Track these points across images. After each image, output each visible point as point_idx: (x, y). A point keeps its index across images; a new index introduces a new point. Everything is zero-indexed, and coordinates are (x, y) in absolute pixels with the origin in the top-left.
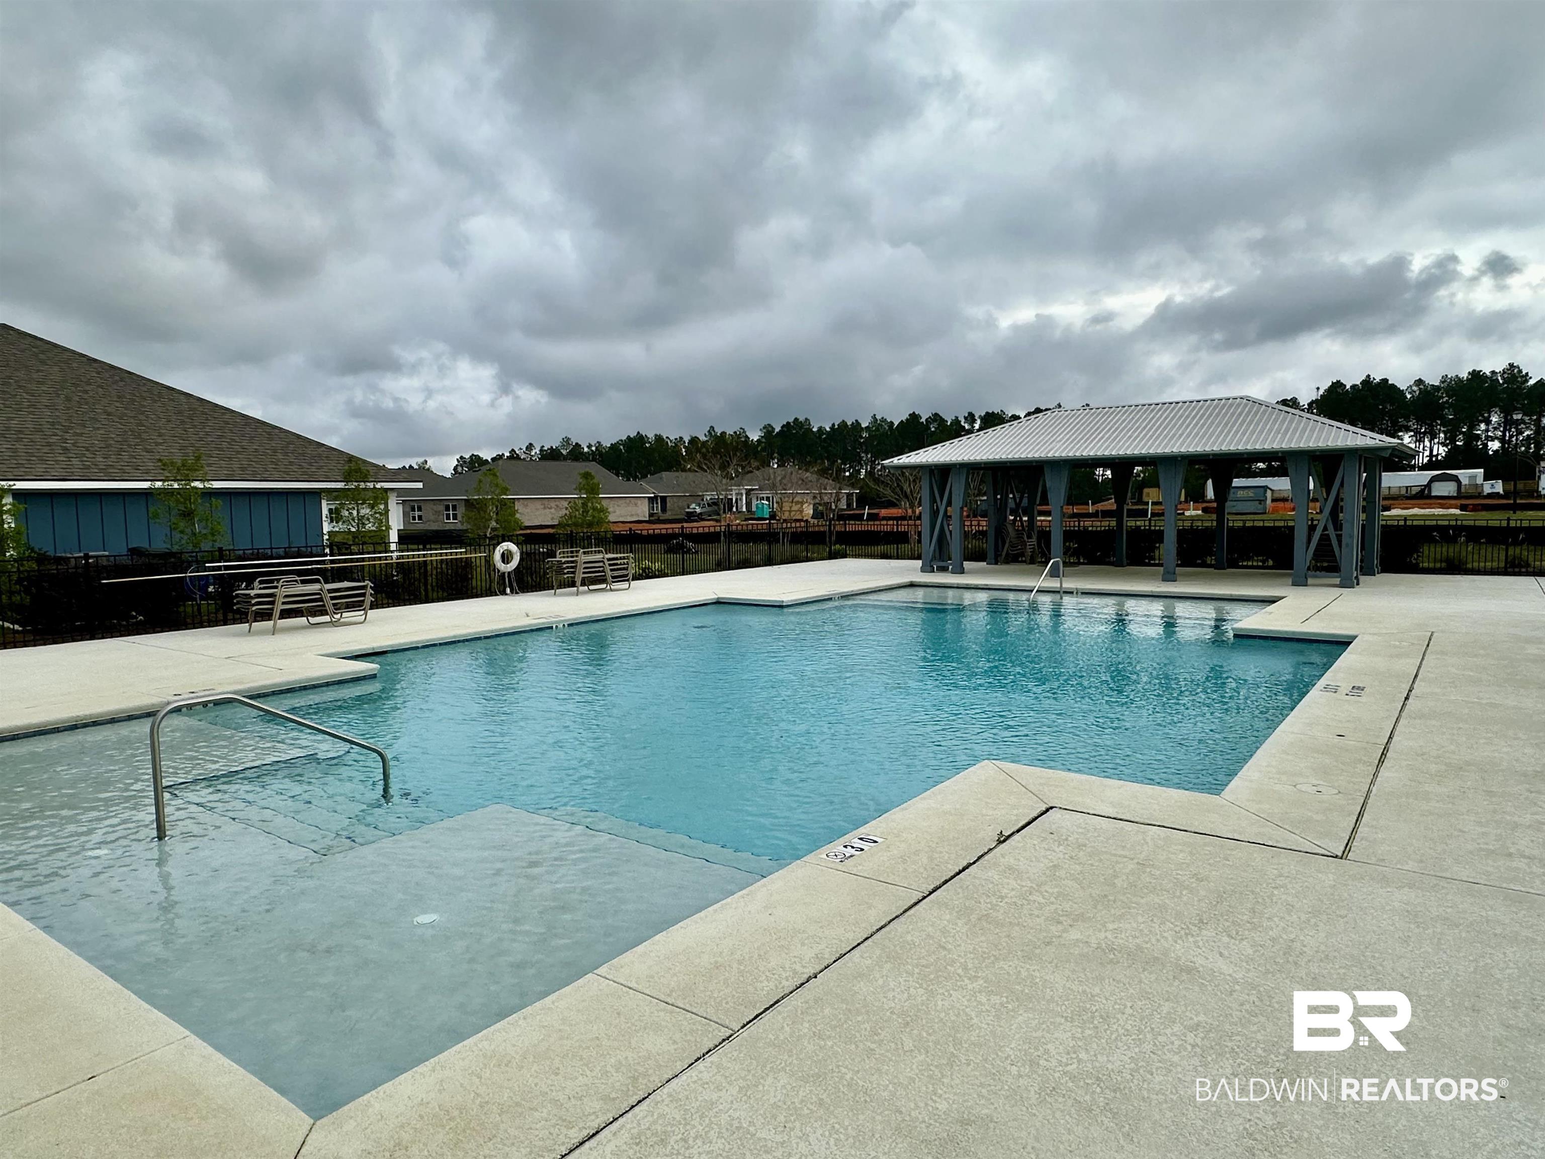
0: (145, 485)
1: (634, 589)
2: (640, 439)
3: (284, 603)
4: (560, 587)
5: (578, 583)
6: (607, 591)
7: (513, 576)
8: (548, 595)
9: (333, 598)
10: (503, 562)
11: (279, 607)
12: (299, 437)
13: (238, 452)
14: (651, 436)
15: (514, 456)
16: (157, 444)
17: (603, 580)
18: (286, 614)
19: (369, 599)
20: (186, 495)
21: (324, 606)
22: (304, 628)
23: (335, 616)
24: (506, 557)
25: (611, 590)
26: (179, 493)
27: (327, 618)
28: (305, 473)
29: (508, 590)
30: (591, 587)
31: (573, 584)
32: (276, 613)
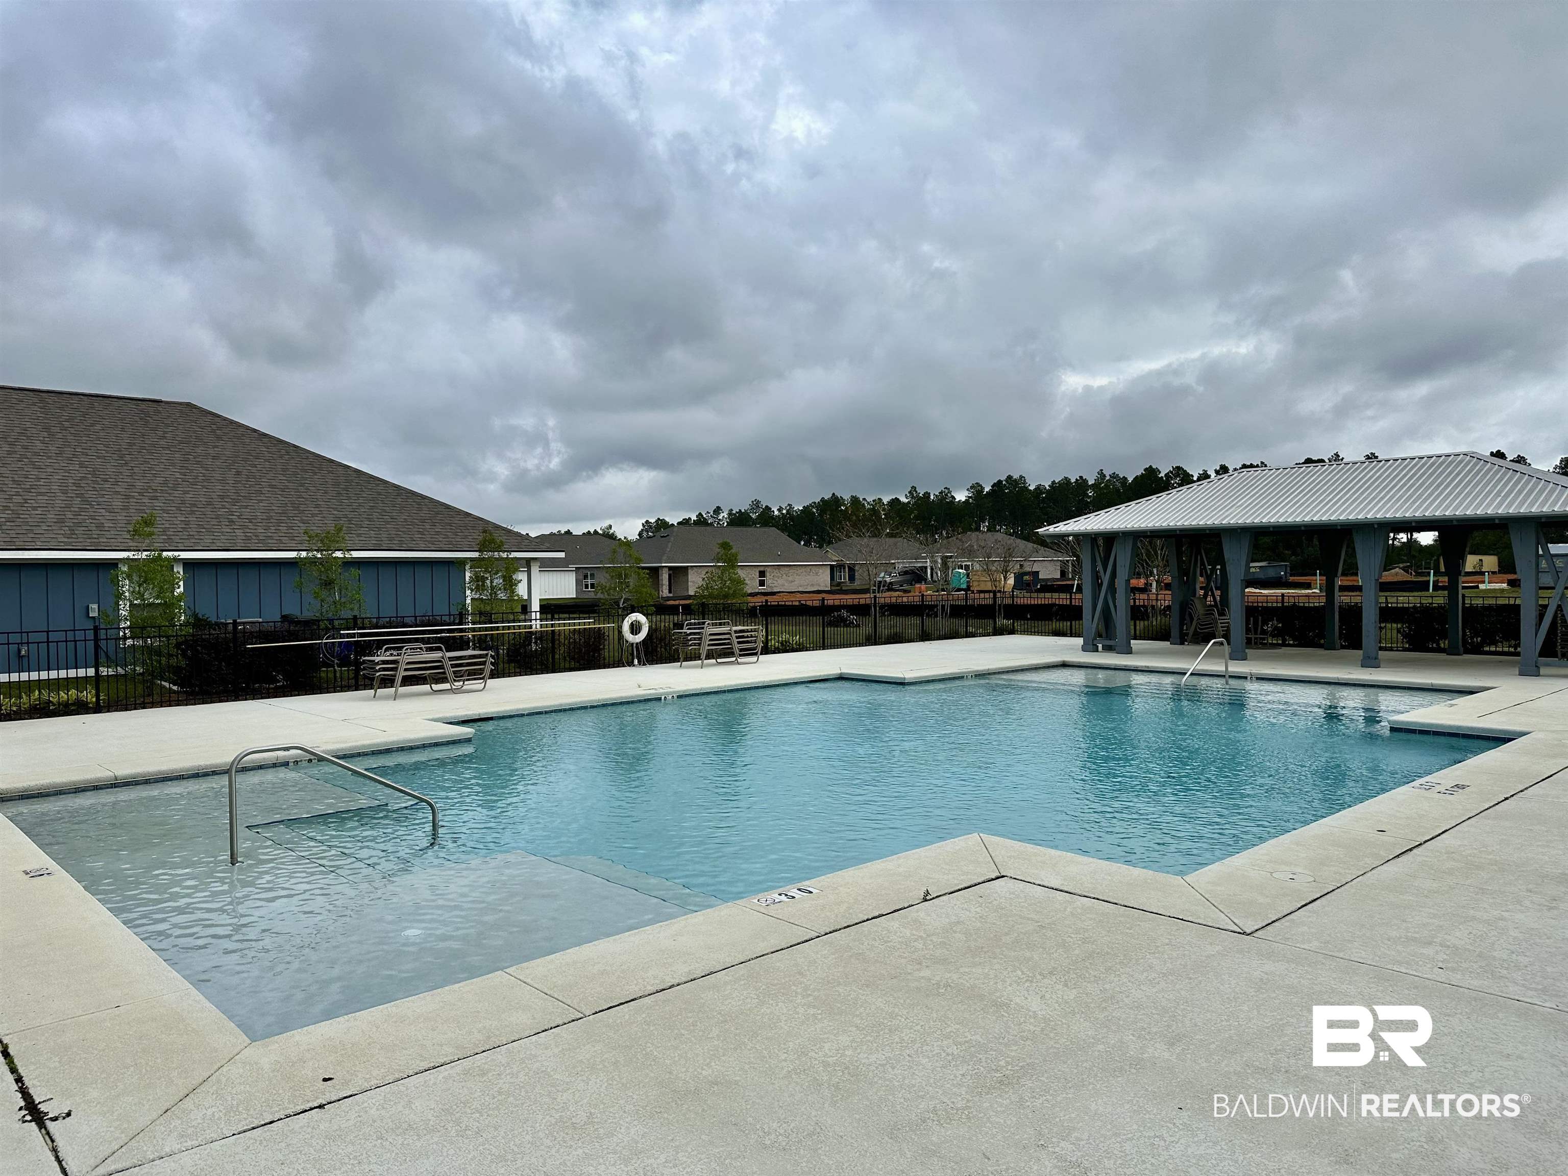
0: (293, 555)
1: (762, 662)
2: (835, 501)
3: (406, 670)
4: (686, 660)
5: (703, 656)
6: (735, 664)
7: (641, 648)
8: (676, 668)
9: (453, 666)
10: (632, 633)
11: (401, 673)
12: (447, 507)
13: (387, 523)
14: (847, 497)
15: (701, 521)
16: (313, 515)
17: (729, 653)
18: (408, 681)
19: (489, 667)
20: (327, 563)
21: (444, 673)
22: (426, 694)
23: (456, 684)
24: (635, 628)
25: (738, 663)
26: (321, 564)
27: (446, 686)
28: (450, 543)
29: (636, 662)
30: (719, 660)
31: (698, 658)
32: (399, 680)
